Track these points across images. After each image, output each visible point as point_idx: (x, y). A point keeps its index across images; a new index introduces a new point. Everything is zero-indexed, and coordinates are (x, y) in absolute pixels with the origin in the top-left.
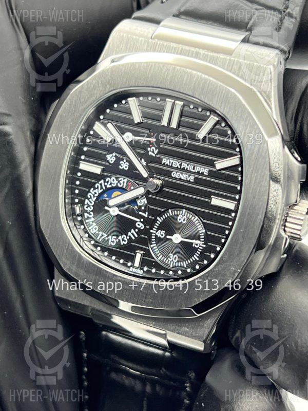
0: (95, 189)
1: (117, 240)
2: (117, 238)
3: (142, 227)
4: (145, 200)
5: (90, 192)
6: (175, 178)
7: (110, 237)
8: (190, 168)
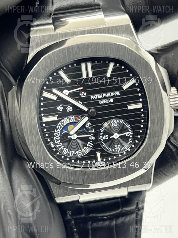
0: (57, 129)
1: (82, 152)
2: (81, 150)
3: (93, 138)
4: (90, 123)
5: (55, 132)
6: (102, 104)
7: (77, 152)
8: (108, 95)
